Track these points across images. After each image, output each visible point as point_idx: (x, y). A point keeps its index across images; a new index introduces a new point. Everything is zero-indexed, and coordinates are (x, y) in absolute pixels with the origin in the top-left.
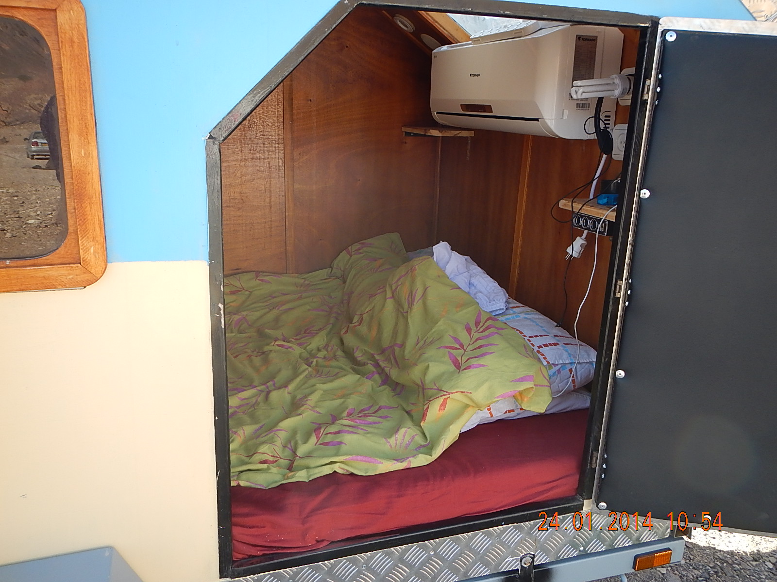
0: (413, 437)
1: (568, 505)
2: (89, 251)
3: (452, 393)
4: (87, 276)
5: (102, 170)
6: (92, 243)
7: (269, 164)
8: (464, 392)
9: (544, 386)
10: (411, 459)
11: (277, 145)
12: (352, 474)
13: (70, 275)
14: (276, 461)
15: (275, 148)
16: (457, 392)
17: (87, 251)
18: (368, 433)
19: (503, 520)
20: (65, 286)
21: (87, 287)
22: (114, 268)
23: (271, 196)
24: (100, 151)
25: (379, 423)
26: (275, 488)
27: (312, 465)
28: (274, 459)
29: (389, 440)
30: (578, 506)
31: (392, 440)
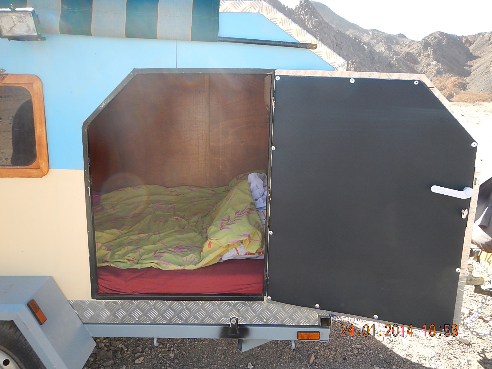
0: (195, 258)
1: (255, 297)
2: (43, 165)
3: (212, 239)
4: (42, 173)
5: (47, 136)
6: (43, 162)
7: (198, 133)
8: (216, 239)
9: (258, 241)
10: (186, 266)
11: (202, 124)
12: (159, 269)
13: (36, 172)
14: (133, 260)
15: (201, 125)
16: (214, 239)
17: (42, 164)
18: (176, 254)
19: (220, 298)
20: (35, 177)
21: (43, 177)
22: (51, 171)
23: (198, 148)
24: (47, 130)
25: (187, 252)
26: (125, 269)
27: (144, 263)
28: (132, 259)
29: (183, 258)
30: (260, 298)
31: (185, 258)
